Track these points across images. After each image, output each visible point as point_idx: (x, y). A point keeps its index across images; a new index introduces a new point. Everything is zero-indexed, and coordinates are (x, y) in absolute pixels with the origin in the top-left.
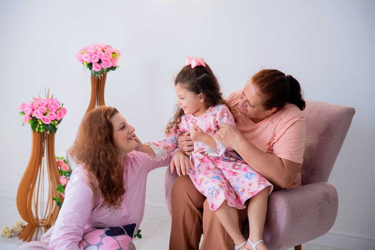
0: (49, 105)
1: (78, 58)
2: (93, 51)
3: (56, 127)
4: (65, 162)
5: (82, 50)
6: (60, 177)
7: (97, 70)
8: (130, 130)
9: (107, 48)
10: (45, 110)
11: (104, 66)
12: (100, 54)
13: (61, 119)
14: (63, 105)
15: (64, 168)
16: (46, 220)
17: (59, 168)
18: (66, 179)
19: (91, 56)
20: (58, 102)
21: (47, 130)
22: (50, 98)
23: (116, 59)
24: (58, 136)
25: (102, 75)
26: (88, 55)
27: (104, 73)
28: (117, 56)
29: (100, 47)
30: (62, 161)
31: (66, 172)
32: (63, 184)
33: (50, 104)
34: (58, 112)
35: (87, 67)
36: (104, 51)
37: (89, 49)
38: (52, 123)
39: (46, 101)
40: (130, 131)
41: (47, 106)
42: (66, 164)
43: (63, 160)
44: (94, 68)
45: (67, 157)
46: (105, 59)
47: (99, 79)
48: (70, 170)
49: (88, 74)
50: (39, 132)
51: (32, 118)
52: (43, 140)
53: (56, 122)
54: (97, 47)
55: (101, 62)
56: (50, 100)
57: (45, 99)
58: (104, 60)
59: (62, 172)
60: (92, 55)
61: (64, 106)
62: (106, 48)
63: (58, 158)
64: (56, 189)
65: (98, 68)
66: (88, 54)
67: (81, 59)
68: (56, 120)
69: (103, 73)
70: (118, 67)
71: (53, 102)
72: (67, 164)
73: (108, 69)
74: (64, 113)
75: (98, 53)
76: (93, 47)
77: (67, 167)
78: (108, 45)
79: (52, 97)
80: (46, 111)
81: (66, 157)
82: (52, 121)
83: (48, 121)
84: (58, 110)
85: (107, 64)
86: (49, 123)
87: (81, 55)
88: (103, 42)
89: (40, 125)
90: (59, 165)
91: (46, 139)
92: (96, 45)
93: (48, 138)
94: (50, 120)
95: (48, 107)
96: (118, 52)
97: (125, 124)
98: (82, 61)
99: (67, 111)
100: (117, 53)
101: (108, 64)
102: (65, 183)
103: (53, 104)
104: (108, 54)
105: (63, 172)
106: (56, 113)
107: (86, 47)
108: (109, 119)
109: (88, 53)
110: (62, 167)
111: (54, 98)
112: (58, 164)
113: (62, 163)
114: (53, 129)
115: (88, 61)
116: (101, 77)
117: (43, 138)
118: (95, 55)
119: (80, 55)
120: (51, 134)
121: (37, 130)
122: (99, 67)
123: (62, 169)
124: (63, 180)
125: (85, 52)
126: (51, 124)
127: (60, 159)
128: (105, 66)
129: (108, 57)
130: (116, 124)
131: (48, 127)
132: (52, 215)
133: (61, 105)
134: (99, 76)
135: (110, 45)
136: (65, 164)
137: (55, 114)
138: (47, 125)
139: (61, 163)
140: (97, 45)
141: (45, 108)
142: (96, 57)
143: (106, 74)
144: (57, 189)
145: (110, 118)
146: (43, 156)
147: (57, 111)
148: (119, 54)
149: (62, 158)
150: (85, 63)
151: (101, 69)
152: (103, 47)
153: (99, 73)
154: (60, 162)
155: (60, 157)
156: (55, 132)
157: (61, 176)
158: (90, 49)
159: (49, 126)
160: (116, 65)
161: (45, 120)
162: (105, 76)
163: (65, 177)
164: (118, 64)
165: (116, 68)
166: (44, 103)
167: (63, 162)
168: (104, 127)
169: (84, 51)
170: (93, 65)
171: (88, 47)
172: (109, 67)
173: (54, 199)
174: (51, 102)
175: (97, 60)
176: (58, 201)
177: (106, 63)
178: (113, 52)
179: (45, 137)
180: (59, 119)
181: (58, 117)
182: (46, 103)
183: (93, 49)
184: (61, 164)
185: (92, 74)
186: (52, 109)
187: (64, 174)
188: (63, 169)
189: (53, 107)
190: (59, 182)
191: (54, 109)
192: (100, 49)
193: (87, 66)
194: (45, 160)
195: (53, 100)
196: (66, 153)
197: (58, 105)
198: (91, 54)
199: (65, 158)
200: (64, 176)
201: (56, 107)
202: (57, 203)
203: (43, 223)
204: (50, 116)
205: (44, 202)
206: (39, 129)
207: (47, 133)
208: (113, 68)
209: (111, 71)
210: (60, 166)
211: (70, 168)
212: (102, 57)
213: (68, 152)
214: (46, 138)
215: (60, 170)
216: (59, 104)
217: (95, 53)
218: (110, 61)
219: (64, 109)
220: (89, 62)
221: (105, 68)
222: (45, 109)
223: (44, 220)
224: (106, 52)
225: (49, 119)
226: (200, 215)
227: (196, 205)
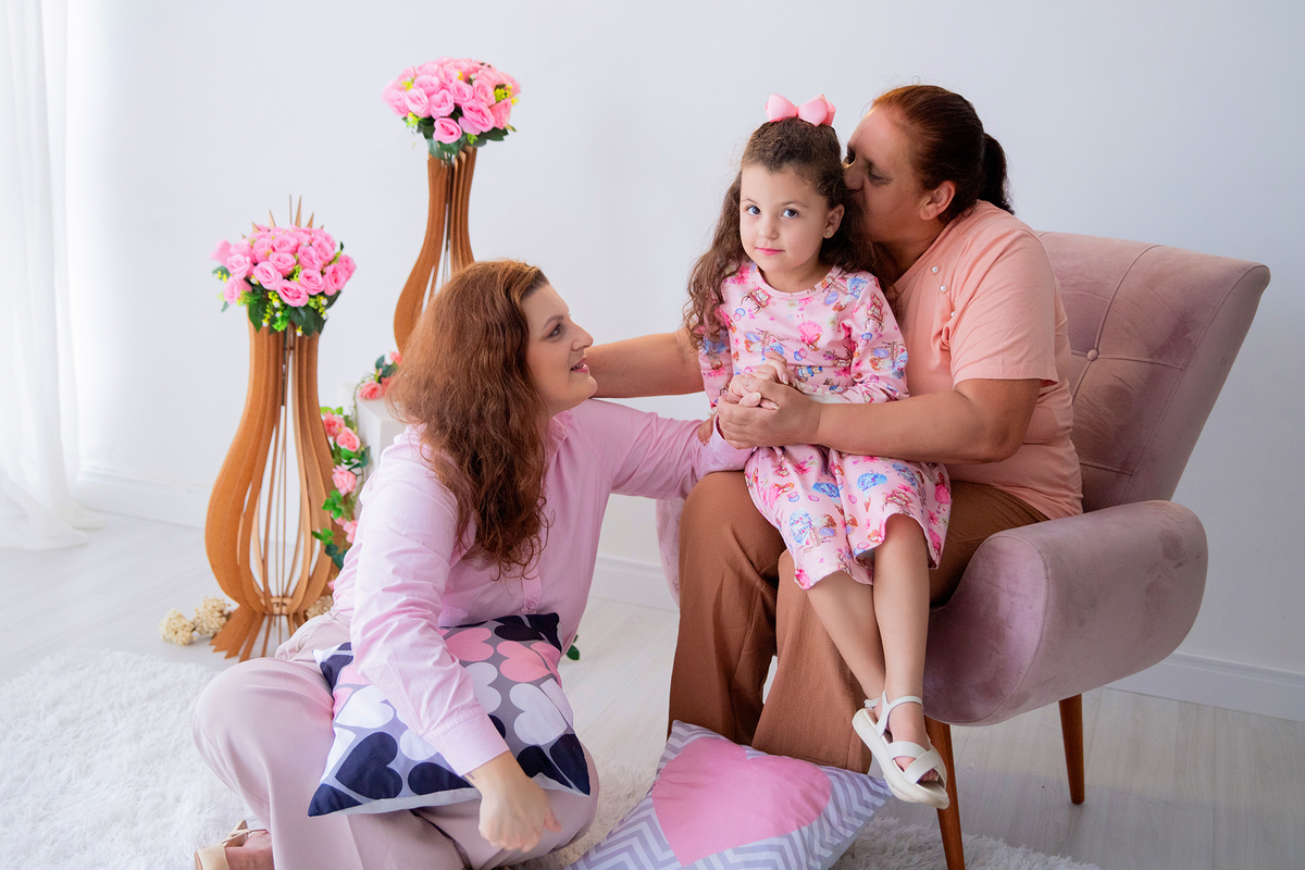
0: (301, 249)
1: (392, 101)
2: (436, 81)
3: (324, 316)
4: (348, 422)
5: (403, 77)
6: (334, 470)
7: (450, 140)
8: (576, 341)
9: (480, 72)
10: (288, 264)
11: (471, 126)
12: (459, 89)
13: (338, 293)
14: (342, 247)
15: (345, 440)
16: (292, 597)
17: (331, 440)
18: (351, 476)
19: (429, 95)
20: (327, 238)
21: (294, 326)
22: (304, 224)
23: (506, 105)
24: (325, 342)
25: (463, 156)
26: (420, 92)
27: (470, 149)
28: (511, 97)
29: (459, 68)
30: (338, 418)
31: (352, 455)
32: (343, 492)
33: (306, 244)
34: (329, 270)
35: (418, 131)
36: (469, 81)
37: (423, 73)
38: (312, 304)
39: (291, 235)
40: (576, 346)
41: (297, 251)
42: (352, 429)
43: (341, 417)
44: (439, 135)
45: (355, 407)
46: (472, 103)
47: (453, 169)
48: (363, 449)
49: (421, 149)
50: (271, 330)
51: (250, 289)
52: (284, 355)
53: (324, 301)
54: (447, 68)
55: (461, 114)
56: (305, 232)
57: (291, 230)
58: (470, 109)
59: (339, 454)
60: (433, 94)
61: (345, 252)
62: (476, 70)
63: (327, 410)
64: (323, 505)
65: (452, 134)
66: (422, 90)
67: (399, 104)
68: (322, 294)
69: (466, 150)
70: (514, 130)
71: (313, 240)
72: (356, 429)
73: (483, 137)
74: (347, 273)
75: (452, 86)
76: (435, 67)
77: (354, 440)
78: (483, 61)
79: (310, 224)
80: (293, 265)
81: (352, 409)
82: (311, 296)
83: (299, 297)
84: (330, 263)
85: (478, 122)
86: (303, 305)
87: (401, 94)
88: (467, 52)
89: (275, 310)
90: (329, 431)
91: (292, 352)
92: (445, 60)
93: (297, 349)
94: (304, 295)
95: (297, 255)
96: (513, 81)
98: (404, 112)
99: (355, 267)
100: (509, 85)
101: (481, 120)
102: (349, 487)
103: (314, 244)
104: (482, 88)
105: (342, 453)
106: (323, 273)
107: (413, 67)
109: (421, 86)
110: (339, 438)
111: (316, 226)
112: (326, 428)
113: (340, 426)
114: (315, 321)
115: (420, 110)
116: (459, 160)
117: (284, 349)
118: (444, 91)
119: (395, 94)
120: (307, 338)
121: (265, 323)
122: (455, 131)
123: (338, 444)
124: (343, 479)
125: (413, 81)
126: (307, 306)
127: (333, 414)
128: (474, 126)
129: (483, 98)
130: (538, 315)
131: (299, 314)
132: (310, 579)
133: (338, 248)
134: (453, 156)
135: (487, 62)
136: (349, 430)
137: (319, 276)
138: (296, 309)
139: (337, 426)
140: (447, 63)
141: (289, 256)
142: (445, 99)
143: (475, 150)
144: (326, 504)
145: (522, 298)
146: (283, 403)
147: (325, 266)
148: (516, 91)
149: (340, 410)
150: (410, 116)
151: (459, 136)
152: (466, 66)
153: (455, 149)
154: (334, 423)
155: (334, 406)
156: (320, 331)
157: (338, 467)
158: (427, 73)
159: (303, 313)
160: (505, 125)
161: (290, 294)
162: (471, 158)
163: (349, 470)
164: (511, 120)
165: (505, 132)
166: (288, 242)
167: (343, 422)
168: (502, 325)
169: (409, 79)
170: (437, 124)
171: (420, 68)
172: (485, 130)
173: (315, 535)
174: (306, 238)
175: (448, 109)
176: (328, 541)
177: (478, 117)
178: (497, 83)
179: (288, 346)
180: (331, 292)
181: (329, 285)
182: (293, 242)
183: (437, 75)
184: (335, 429)
185: (431, 152)
186: (311, 260)
187: (346, 461)
188: (343, 443)
189: (313, 252)
190: (330, 485)
191: (315, 262)
192: (457, 75)
193: (416, 127)
194: (289, 414)
195: (315, 232)
196: (352, 396)
197: (328, 247)
198: (431, 89)
199: (347, 412)
200: (348, 467)
201: (323, 255)
202: (324, 547)
203: (284, 604)
204: (305, 281)
205: (287, 541)
206: (273, 320)
207: (295, 334)
208: (498, 134)
209: (488, 141)
210: (335, 436)
211: (363, 442)
212: (465, 99)
213: (358, 392)
214: (292, 348)
215: (333, 448)
216: (333, 245)
217: (443, 87)
218: (488, 112)
219: (347, 260)
220: (423, 115)
221: (473, 133)
222: (291, 259)
223: (284, 596)
224: (475, 83)
225: (302, 290)
226: (768, 598)
227: (756, 565)
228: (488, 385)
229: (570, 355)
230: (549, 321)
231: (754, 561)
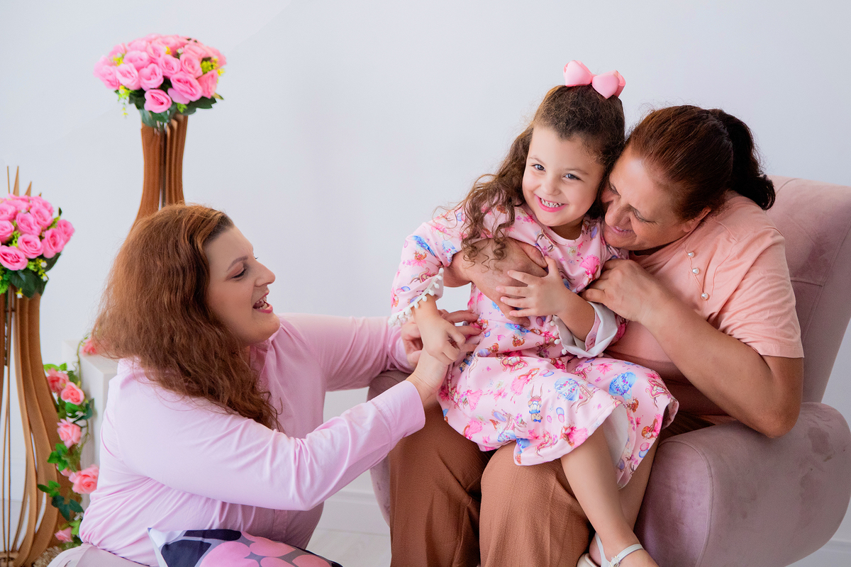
0: (19, 216)
1: (103, 76)
2: (145, 56)
3: (44, 278)
4: (72, 377)
5: (114, 53)
6: (59, 424)
7: (159, 109)
8: (259, 278)
9: (186, 47)
10: (7, 230)
11: (180, 96)
12: (167, 63)
13: (58, 255)
14: (60, 212)
15: (69, 395)
16: (19, 552)
17: (55, 395)
18: (76, 428)
19: (138, 69)
20: (45, 205)
21: (15, 289)
22: (22, 193)
23: (212, 76)
24: (46, 302)
25: (175, 124)
26: (130, 67)
27: (181, 117)
28: (216, 69)
29: (167, 44)
30: (62, 374)
31: (77, 408)
32: (68, 444)
33: (24, 211)
34: (47, 234)
35: (130, 102)
36: (176, 55)
37: (132, 49)
38: (32, 267)
39: (9, 204)
40: (260, 283)
41: (15, 218)
42: (76, 383)
43: (65, 372)
44: (150, 105)
45: (79, 362)
46: (180, 75)
47: (166, 135)
48: (87, 402)
49: (133, 120)
52: (6, 317)
53: (43, 264)
54: (155, 44)
55: (170, 86)
56: (23, 200)
57: (9, 199)
58: (179, 81)
59: (63, 408)
60: (143, 67)
61: (63, 217)
62: (183, 45)
63: (50, 367)
64: (48, 458)
65: (162, 103)
66: (131, 65)
67: (110, 78)
68: (42, 257)
69: (178, 118)
70: (221, 98)
71: (31, 207)
72: (79, 383)
73: (192, 106)
74: (66, 236)
75: (160, 60)
76: (144, 43)
77: (78, 393)
78: (190, 37)
79: (28, 192)
80: (11, 231)
81: (76, 364)
82: (30, 260)
83: (18, 262)
84: (48, 228)
85: (187, 92)
86: (22, 268)
87: (111, 69)
88: (173, 28)
90: (53, 387)
91: (13, 314)
92: (153, 36)
93: (18, 309)
94: (23, 260)
95: (15, 222)
96: (218, 54)
97: (248, 262)
98: (115, 85)
99: (73, 230)
100: (215, 58)
101: (189, 91)
102: (74, 439)
103: (32, 210)
104: (189, 61)
105: (67, 407)
106: (41, 238)
107: (123, 44)
108: (200, 246)
109: (131, 61)
110: (63, 393)
111: (34, 194)
112: (50, 384)
113: (64, 381)
114: (36, 284)
115: (132, 83)
116: (171, 127)
117: (6, 312)
118: (153, 65)
119: (106, 69)
120: (28, 299)
122: (165, 101)
123: (62, 399)
124: (68, 432)
125: (123, 57)
126: (27, 270)
127: (57, 370)
128: (183, 96)
129: (190, 70)
131: (19, 277)
132: (36, 535)
133: (56, 214)
134: (166, 125)
135: (193, 37)
136: (72, 384)
137: (38, 241)
138: (16, 273)
139: (61, 381)
140: (155, 39)
141: (7, 224)
142: (154, 73)
143: (186, 119)
144: (52, 457)
145: (205, 243)
146: (7, 363)
147: (43, 230)
148: (222, 62)
149: (64, 367)
150: (122, 89)
151: (169, 106)
152: (173, 42)
153: (166, 117)
154: (58, 379)
155: (58, 363)
156: (41, 292)
157: (63, 420)
158: (136, 49)
159: (23, 276)
160: (212, 94)
161: (9, 259)
162: (183, 125)
163: (74, 423)
164: (218, 89)
165: (213, 101)
166: (6, 210)
167: (67, 378)
169: (119, 55)
170: (147, 96)
171: (129, 45)
172: (194, 99)
173: (41, 488)
174: (25, 205)
175: (158, 81)
176: (54, 492)
177: (186, 88)
178: (203, 56)
179: (9, 309)
180: (50, 254)
181: (48, 248)
182: (11, 210)
183: (145, 50)
184: (59, 385)
185: (143, 122)
186: (29, 225)
187: (70, 415)
188: (67, 398)
189: (31, 219)
190: (55, 438)
191: (34, 227)
192: (165, 50)
193: (128, 98)
194: (12, 373)
195: (33, 200)
196: (75, 352)
197: (46, 213)
198: (140, 63)
199: (71, 368)
200: (72, 420)
201: (41, 220)
202: (51, 499)
203: (12, 559)
204: (23, 247)
205: (12, 498)
207: (16, 296)
208: (206, 102)
209: (198, 110)
210: (59, 391)
211: (86, 395)
212: (173, 72)
213: (82, 348)
214: (14, 310)
215: (57, 403)
216: (51, 211)
217: (152, 61)
218: (195, 83)
219: (65, 225)
220: (133, 87)
221: (182, 102)
222: (9, 226)
223: (13, 551)
224: (183, 57)
225: (21, 254)
226: (473, 511)
227: (462, 482)
228: (172, 322)
229: (254, 290)
230: (234, 262)
231: (461, 480)
